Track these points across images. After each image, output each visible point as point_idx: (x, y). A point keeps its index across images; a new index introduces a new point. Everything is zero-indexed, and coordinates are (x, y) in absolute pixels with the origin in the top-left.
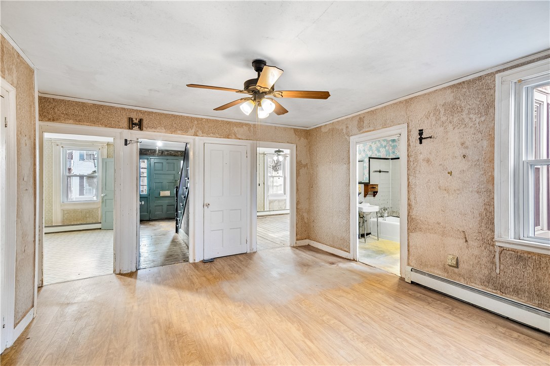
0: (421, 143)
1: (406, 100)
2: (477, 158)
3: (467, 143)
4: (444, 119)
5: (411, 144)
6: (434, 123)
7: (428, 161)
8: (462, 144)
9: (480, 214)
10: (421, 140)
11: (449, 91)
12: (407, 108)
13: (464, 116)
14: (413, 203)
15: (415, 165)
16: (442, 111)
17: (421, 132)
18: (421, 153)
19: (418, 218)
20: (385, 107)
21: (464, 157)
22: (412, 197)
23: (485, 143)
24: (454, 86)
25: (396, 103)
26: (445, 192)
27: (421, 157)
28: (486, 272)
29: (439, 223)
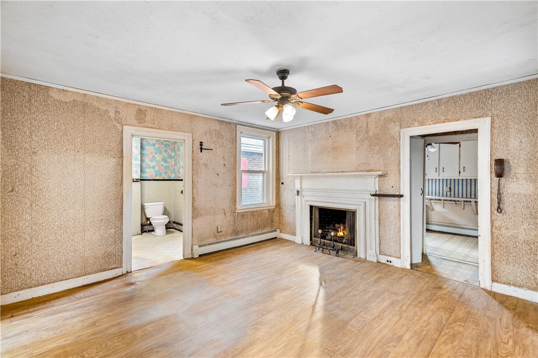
0: (201, 152)
1: (190, 115)
2: (229, 167)
3: (226, 158)
4: (215, 139)
5: (195, 151)
6: (209, 140)
7: (206, 165)
8: (224, 158)
9: (230, 198)
10: (201, 149)
11: (217, 123)
12: (191, 121)
13: (224, 142)
14: (196, 197)
15: (197, 167)
16: (214, 134)
17: (201, 144)
18: (201, 159)
19: (199, 207)
20: (172, 111)
21: (224, 165)
22: (195, 192)
23: (232, 159)
24: (219, 121)
25: (182, 113)
26: (215, 186)
27: (201, 162)
28: (232, 228)
29: (212, 208)
